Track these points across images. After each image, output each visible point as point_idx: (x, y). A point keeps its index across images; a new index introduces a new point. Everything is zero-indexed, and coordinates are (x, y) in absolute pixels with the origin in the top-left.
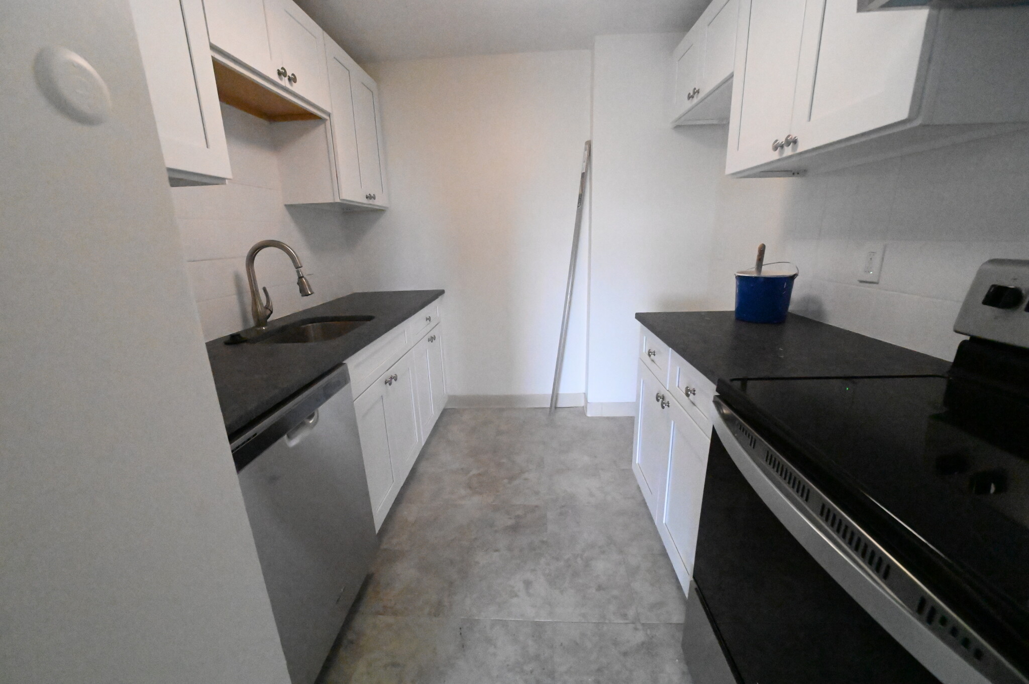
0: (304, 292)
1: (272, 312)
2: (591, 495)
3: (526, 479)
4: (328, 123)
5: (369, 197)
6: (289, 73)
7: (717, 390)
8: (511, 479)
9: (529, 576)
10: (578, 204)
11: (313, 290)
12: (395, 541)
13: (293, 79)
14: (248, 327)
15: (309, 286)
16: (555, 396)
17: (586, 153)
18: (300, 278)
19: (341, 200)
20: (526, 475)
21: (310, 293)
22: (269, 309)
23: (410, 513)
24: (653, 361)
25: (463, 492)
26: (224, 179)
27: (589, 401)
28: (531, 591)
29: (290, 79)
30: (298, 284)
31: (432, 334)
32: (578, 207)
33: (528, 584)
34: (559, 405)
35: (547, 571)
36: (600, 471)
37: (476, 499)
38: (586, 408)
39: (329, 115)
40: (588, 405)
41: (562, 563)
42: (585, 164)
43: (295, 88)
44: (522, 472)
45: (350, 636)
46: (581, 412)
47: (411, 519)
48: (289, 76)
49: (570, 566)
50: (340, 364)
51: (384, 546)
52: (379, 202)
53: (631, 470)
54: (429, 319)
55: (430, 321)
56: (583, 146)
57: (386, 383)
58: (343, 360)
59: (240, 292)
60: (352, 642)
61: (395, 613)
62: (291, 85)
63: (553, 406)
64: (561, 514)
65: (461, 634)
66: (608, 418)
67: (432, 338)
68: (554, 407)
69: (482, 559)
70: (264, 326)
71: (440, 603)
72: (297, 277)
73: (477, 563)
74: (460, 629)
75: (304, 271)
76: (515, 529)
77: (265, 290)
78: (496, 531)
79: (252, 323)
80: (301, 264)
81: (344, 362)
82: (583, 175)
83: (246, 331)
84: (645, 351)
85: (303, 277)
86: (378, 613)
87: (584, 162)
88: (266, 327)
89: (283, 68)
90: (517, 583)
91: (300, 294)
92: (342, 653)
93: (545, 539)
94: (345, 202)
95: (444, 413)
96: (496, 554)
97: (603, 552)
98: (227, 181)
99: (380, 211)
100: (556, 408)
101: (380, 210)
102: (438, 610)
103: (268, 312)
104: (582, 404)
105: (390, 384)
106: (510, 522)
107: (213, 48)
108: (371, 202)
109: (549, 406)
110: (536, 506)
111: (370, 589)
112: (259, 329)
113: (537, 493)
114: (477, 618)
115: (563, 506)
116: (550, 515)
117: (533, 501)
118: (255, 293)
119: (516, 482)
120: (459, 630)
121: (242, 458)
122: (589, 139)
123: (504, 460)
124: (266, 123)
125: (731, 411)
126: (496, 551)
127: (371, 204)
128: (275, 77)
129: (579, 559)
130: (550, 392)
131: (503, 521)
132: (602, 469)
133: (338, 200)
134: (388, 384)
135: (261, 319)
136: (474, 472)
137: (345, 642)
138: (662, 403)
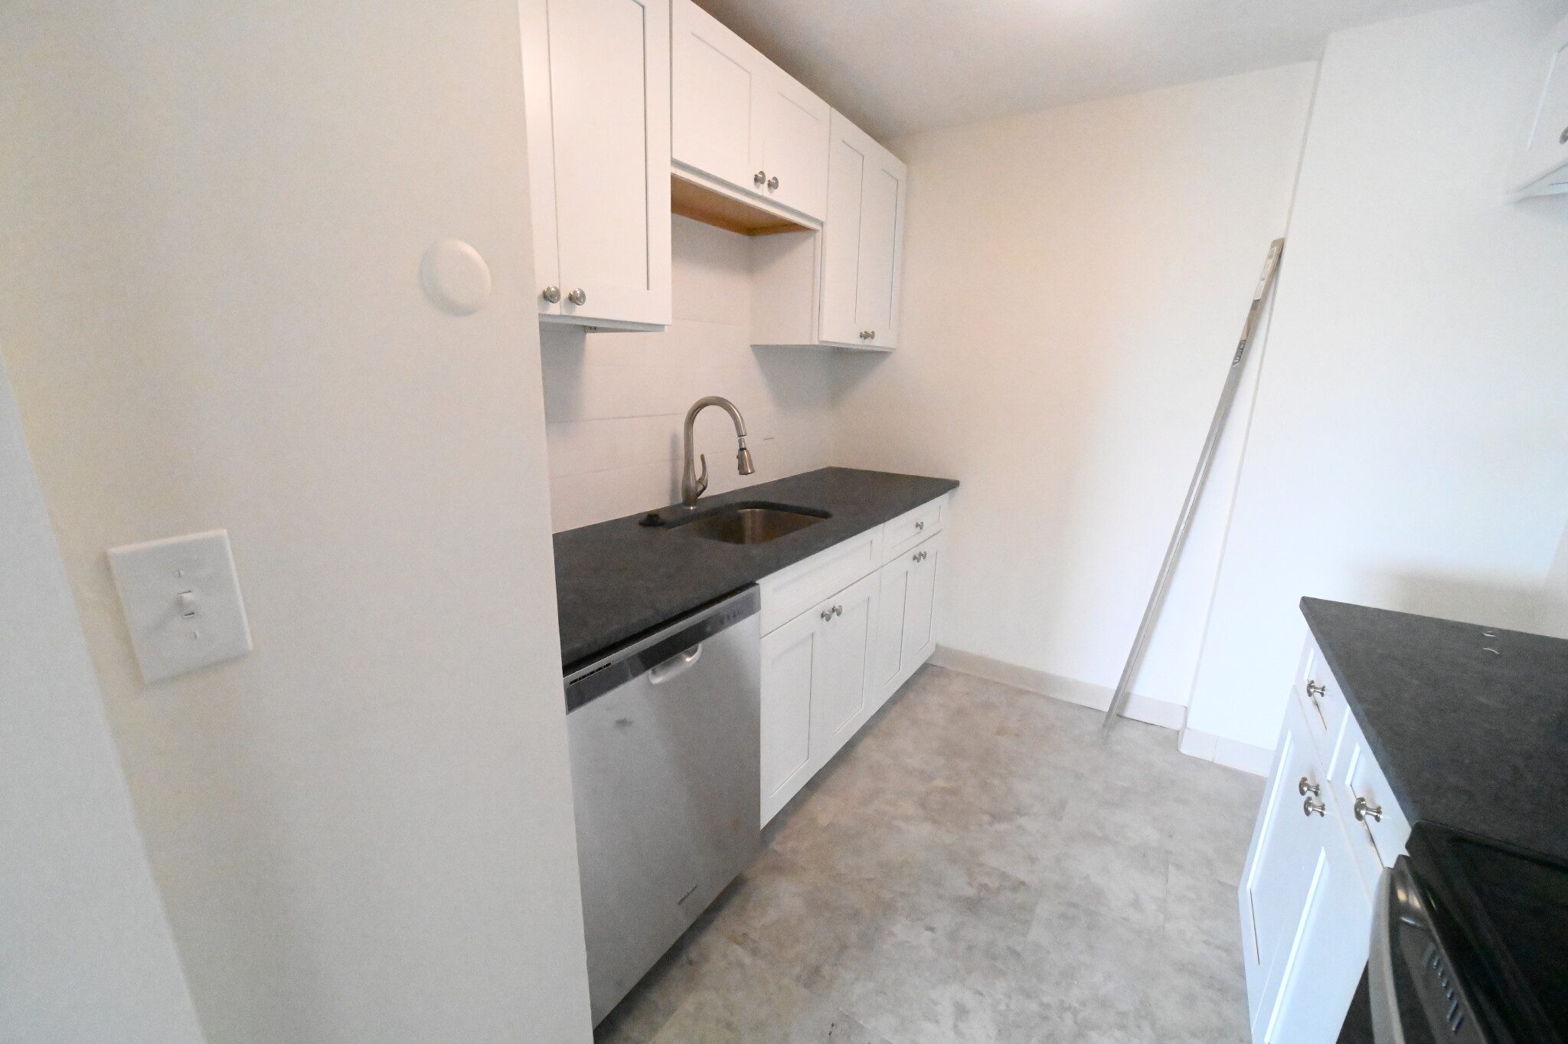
0: (742, 470)
1: (705, 488)
2: (1136, 904)
3: (1019, 827)
4: (819, 235)
5: (865, 336)
6: (769, 177)
7: (1408, 846)
8: (996, 817)
9: (969, 999)
10: (1235, 359)
11: (755, 466)
12: (790, 844)
13: (773, 185)
14: (676, 503)
15: (750, 461)
16: (1122, 696)
17: (1271, 262)
18: (742, 450)
19: (820, 342)
20: (1023, 821)
21: (749, 471)
22: (703, 483)
23: (825, 810)
24: (1317, 704)
25: (909, 808)
26: (662, 326)
27: (1188, 725)
28: (961, 1025)
29: (770, 185)
30: (737, 457)
31: (922, 549)
32: (1234, 363)
33: (961, 1011)
34: (1129, 713)
35: (1002, 1007)
36: (1171, 868)
37: (927, 828)
38: (1183, 733)
39: (822, 224)
40: (1187, 731)
41: (1033, 1006)
42: (1263, 283)
43: (776, 196)
44: (1019, 812)
45: (693, 953)
46: (1171, 739)
47: (823, 820)
48: (769, 181)
49: (1045, 1018)
50: (752, 584)
51: (775, 846)
52: (877, 343)
53: (1235, 889)
54: (919, 526)
55: (921, 529)
56: (1265, 249)
57: (822, 616)
58: (758, 579)
59: (674, 459)
60: (691, 963)
61: (754, 952)
62: (771, 192)
63: (1115, 711)
64: (1063, 916)
65: (830, 1034)
66: (1226, 770)
67: (920, 554)
68: (1117, 713)
69: (900, 929)
70: (694, 505)
71: (816, 970)
72: (738, 448)
73: (892, 934)
74: (833, 1025)
75: (748, 442)
76: (972, 905)
77: (702, 457)
78: (940, 897)
79: (681, 499)
80: (746, 432)
81: (757, 582)
82: (1257, 307)
83: (672, 509)
84: (1306, 678)
85: (745, 449)
86: (733, 940)
87: (1263, 279)
88: (695, 507)
89: (762, 173)
90: (946, 997)
91: (738, 471)
92: (676, 972)
93: (1019, 948)
94: (824, 344)
95: (925, 668)
96: (929, 934)
97: (1123, 1027)
98: (666, 327)
99: (881, 354)
100: (1120, 716)
101: (881, 352)
102: (813, 977)
103: (700, 487)
104: (1176, 725)
105: (828, 619)
106: (970, 892)
107: (675, 163)
108: (868, 342)
109: (1106, 709)
110: (1023, 883)
111: (736, 901)
112: (686, 508)
113: (1033, 860)
114: (861, 1022)
115: (1074, 905)
116: (1044, 909)
117: (1021, 872)
118: (689, 462)
119: (1003, 827)
120: (830, 1026)
121: (576, 697)
122: (1282, 236)
123: (996, 782)
124: (746, 238)
125: (1424, 909)
126: (931, 929)
127: (869, 346)
128: (750, 186)
129: (1068, 1016)
130: (1114, 686)
131: (959, 884)
132: (1178, 866)
133: (816, 343)
134: (824, 618)
135: (691, 496)
136: (940, 783)
137: (684, 959)
138: (1307, 803)
